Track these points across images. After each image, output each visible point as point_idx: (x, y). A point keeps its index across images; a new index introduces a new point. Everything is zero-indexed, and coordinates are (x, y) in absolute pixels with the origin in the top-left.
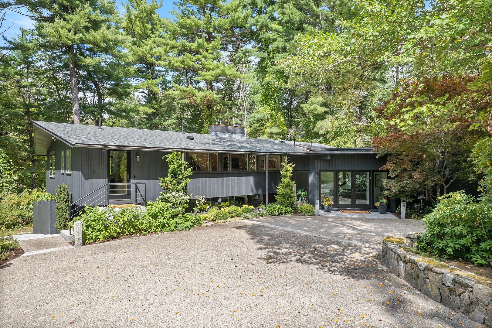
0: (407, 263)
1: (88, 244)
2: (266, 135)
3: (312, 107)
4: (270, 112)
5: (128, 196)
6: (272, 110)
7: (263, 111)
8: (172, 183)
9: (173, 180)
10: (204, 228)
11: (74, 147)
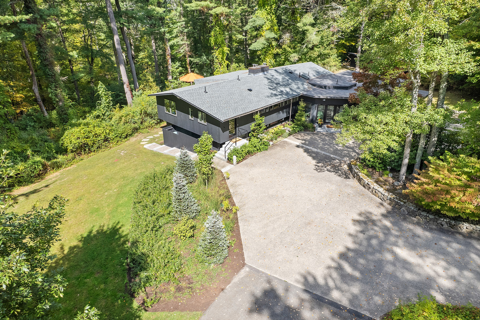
1: (237, 163)
2: (263, 38)
3: (305, 28)
4: (266, 17)
5: (235, 134)
6: (268, 14)
7: (261, 17)
8: (257, 128)
9: (258, 127)
10: (273, 148)
11: (224, 122)
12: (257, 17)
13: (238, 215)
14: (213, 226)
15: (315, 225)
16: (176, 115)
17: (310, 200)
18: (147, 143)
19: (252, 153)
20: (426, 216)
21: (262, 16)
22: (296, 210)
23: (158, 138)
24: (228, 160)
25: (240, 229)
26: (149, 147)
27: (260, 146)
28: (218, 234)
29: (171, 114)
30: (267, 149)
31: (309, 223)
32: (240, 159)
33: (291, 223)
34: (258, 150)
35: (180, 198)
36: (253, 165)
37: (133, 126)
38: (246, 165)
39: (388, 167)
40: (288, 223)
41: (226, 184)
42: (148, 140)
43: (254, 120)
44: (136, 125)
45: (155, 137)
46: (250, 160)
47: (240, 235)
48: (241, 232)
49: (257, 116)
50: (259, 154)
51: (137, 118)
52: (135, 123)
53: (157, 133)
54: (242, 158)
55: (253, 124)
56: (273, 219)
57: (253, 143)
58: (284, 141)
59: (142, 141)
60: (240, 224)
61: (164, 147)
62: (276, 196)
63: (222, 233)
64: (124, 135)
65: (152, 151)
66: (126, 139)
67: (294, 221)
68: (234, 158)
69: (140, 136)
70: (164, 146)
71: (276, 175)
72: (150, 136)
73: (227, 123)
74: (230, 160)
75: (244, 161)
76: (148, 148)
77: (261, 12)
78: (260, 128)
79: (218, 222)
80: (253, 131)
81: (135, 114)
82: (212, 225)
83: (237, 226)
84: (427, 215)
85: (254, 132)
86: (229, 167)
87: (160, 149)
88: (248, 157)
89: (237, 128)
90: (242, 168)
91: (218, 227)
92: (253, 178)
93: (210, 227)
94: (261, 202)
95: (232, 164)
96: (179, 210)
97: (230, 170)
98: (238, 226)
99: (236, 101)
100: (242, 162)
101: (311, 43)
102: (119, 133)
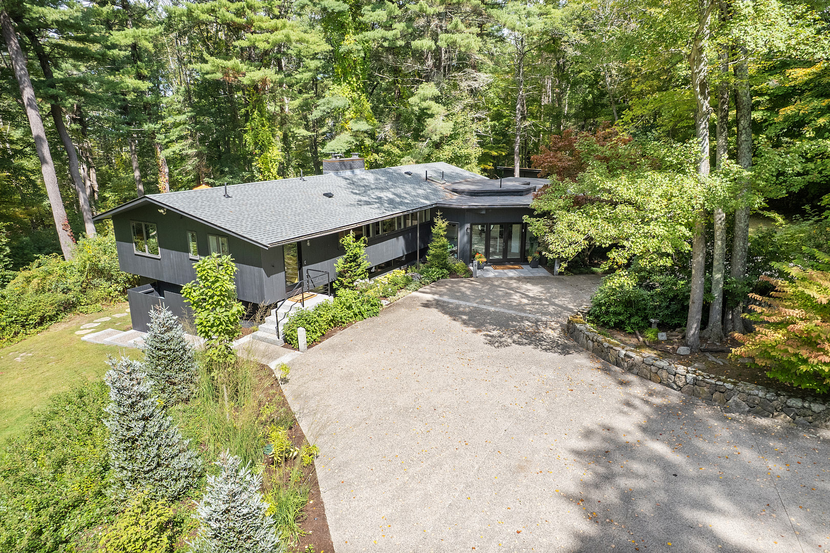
0: (594, 342)
1: (309, 347)
2: (347, 132)
3: (425, 104)
4: (350, 95)
5: (301, 285)
6: (353, 91)
7: (340, 94)
8: (350, 267)
9: (352, 264)
10: (390, 311)
11: (270, 249)
12: (333, 95)
13: (320, 474)
14: (227, 511)
15: (538, 470)
16: (159, 256)
17: (505, 408)
18: (92, 332)
19: (344, 323)
20: (804, 407)
21: (342, 94)
22: (475, 436)
23: (120, 319)
24: (286, 341)
25: (326, 512)
26: (95, 338)
27: (361, 307)
28: (249, 538)
29: (147, 254)
30: (376, 314)
31: (521, 468)
32: (315, 337)
33: (472, 473)
34: (356, 315)
35: (130, 434)
36: (347, 348)
37: (61, 297)
38: (333, 348)
39: (653, 320)
40: (463, 476)
41: (281, 393)
42: (96, 325)
43: (341, 251)
44: (70, 295)
45: (114, 318)
46: (338, 338)
47: (327, 531)
48: (330, 520)
49: (349, 239)
50: (360, 325)
51: (71, 280)
52: (66, 291)
53: (119, 311)
54: (319, 334)
55: (340, 260)
56: (418, 469)
57: (343, 299)
58: (411, 298)
59: (81, 328)
60: (326, 497)
61: (131, 334)
62: (416, 410)
63: (263, 532)
64: (36, 317)
65: (100, 344)
66: (39, 329)
67: (477, 467)
68: (301, 333)
69: (78, 319)
70: (133, 331)
71: (406, 362)
72: (103, 317)
73: (279, 250)
74: (289, 342)
75: (326, 342)
76: (92, 341)
77: (339, 87)
78: (356, 266)
79: (245, 496)
80: (341, 274)
81: (68, 272)
82: (224, 507)
83: (315, 505)
84: (806, 405)
85: (343, 276)
86: (288, 356)
87: (120, 338)
88: (335, 332)
89: (305, 268)
90: (321, 354)
91: (245, 511)
92: (352, 375)
93: (215, 516)
94: (378, 427)
95: (295, 349)
96: (130, 474)
97: (292, 364)
98: (319, 504)
99: (299, 211)
100: (320, 344)
101: (438, 132)
102: (21, 313)
